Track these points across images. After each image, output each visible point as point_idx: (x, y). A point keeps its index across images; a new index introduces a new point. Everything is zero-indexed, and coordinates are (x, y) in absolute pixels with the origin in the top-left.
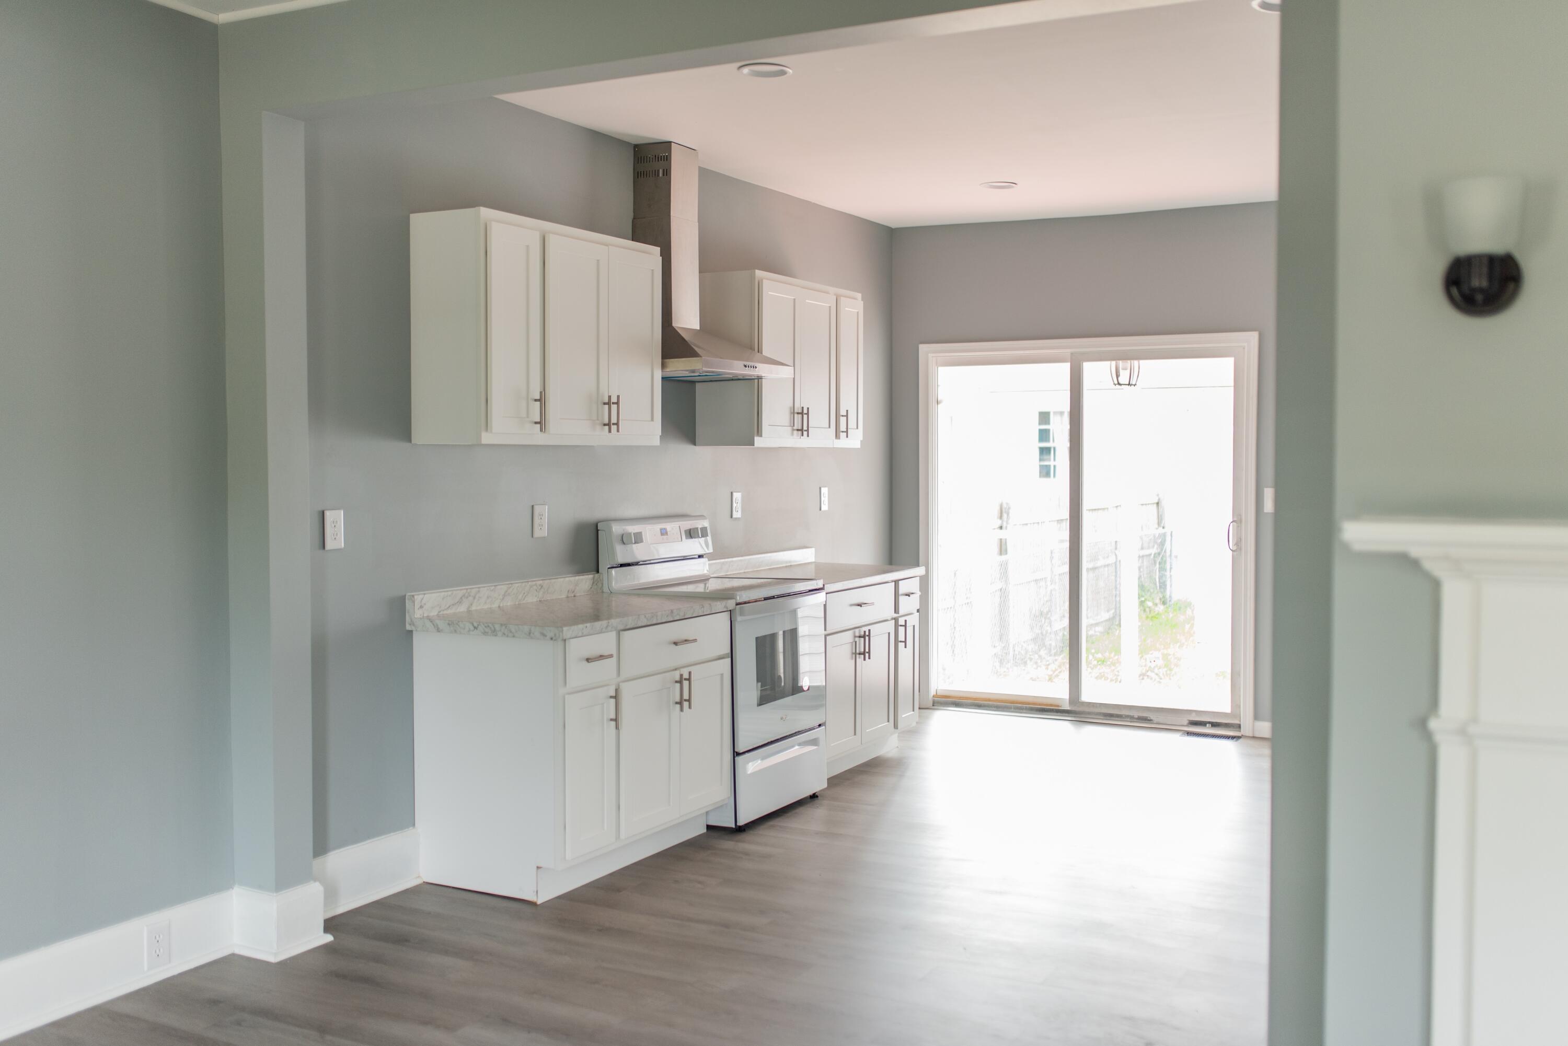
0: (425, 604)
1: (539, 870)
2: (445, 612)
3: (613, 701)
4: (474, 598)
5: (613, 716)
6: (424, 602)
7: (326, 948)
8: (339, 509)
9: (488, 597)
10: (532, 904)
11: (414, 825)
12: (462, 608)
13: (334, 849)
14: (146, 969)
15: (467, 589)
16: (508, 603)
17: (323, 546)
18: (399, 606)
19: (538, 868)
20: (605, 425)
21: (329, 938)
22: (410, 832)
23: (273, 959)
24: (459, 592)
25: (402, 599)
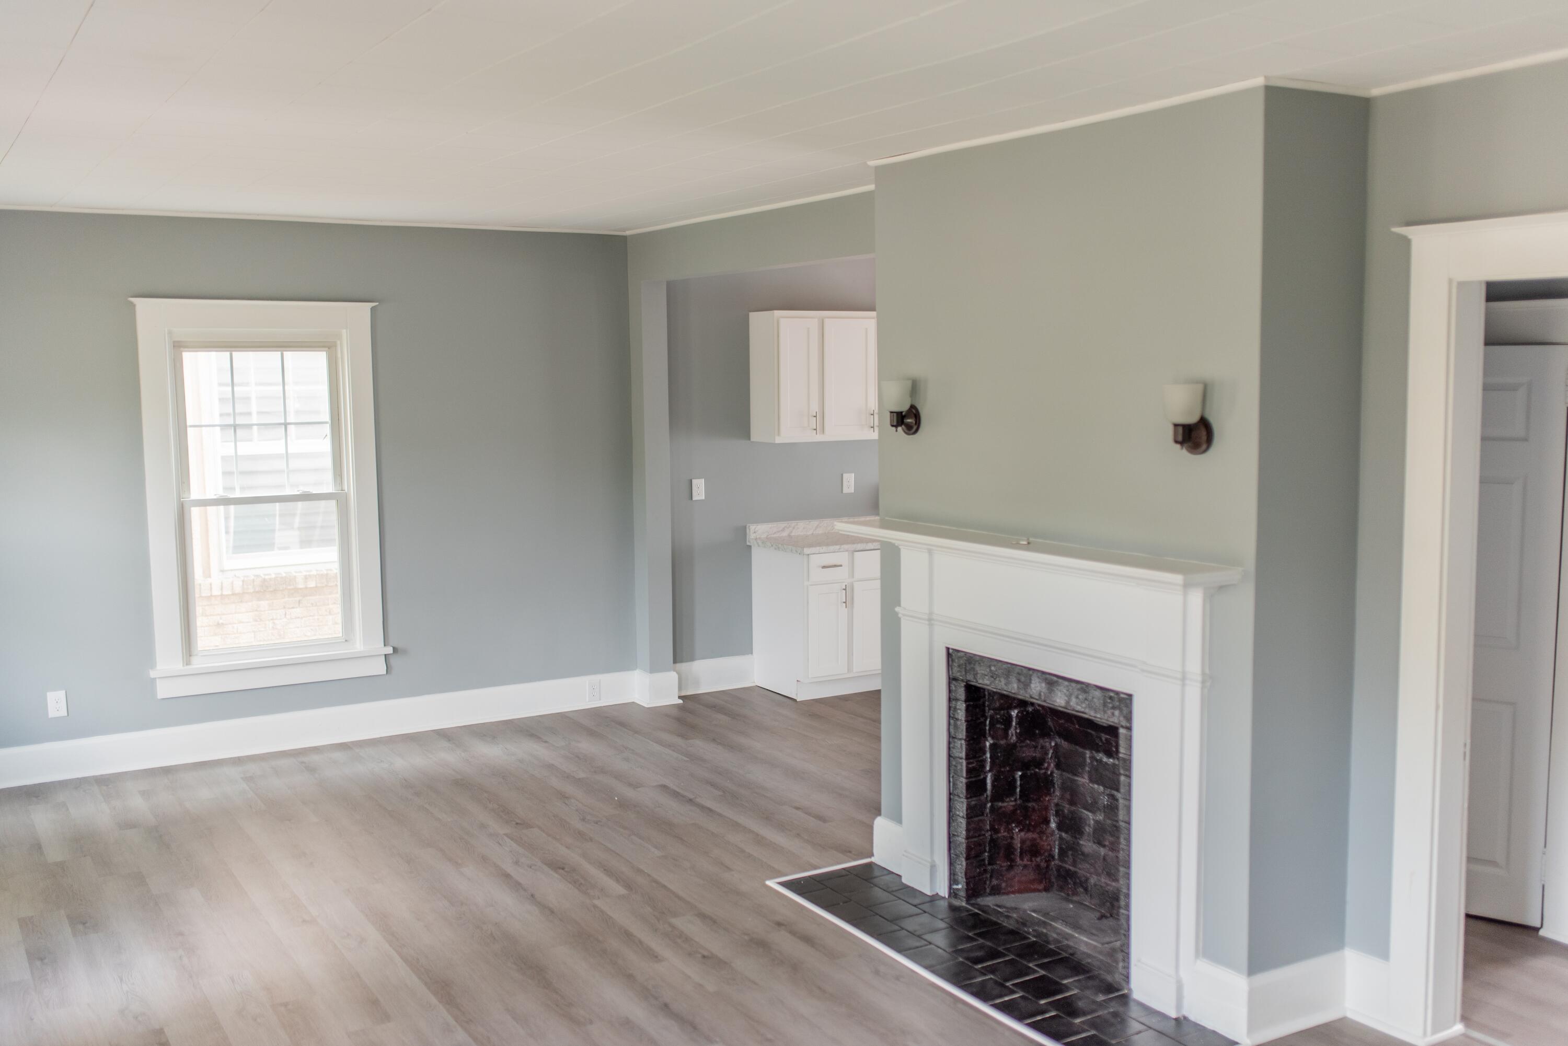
0: (757, 531)
1: (798, 682)
2: (772, 536)
3: (844, 591)
4: (794, 528)
5: (844, 601)
6: (756, 529)
7: (677, 706)
8: (702, 478)
9: (804, 528)
10: (795, 700)
11: (752, 653)
12: (785, 534)
13: (699, 659)
14: (587, 700)
15: (788, 523)
16: (820, 531)
17: (692, 499)
18: (742, 532)
19: (798, 681)
20: (872, 427)
21: (681, 701)
22: (749, 657)
23: (646, 706)
24: (782, 525)
25: (745, 527)
